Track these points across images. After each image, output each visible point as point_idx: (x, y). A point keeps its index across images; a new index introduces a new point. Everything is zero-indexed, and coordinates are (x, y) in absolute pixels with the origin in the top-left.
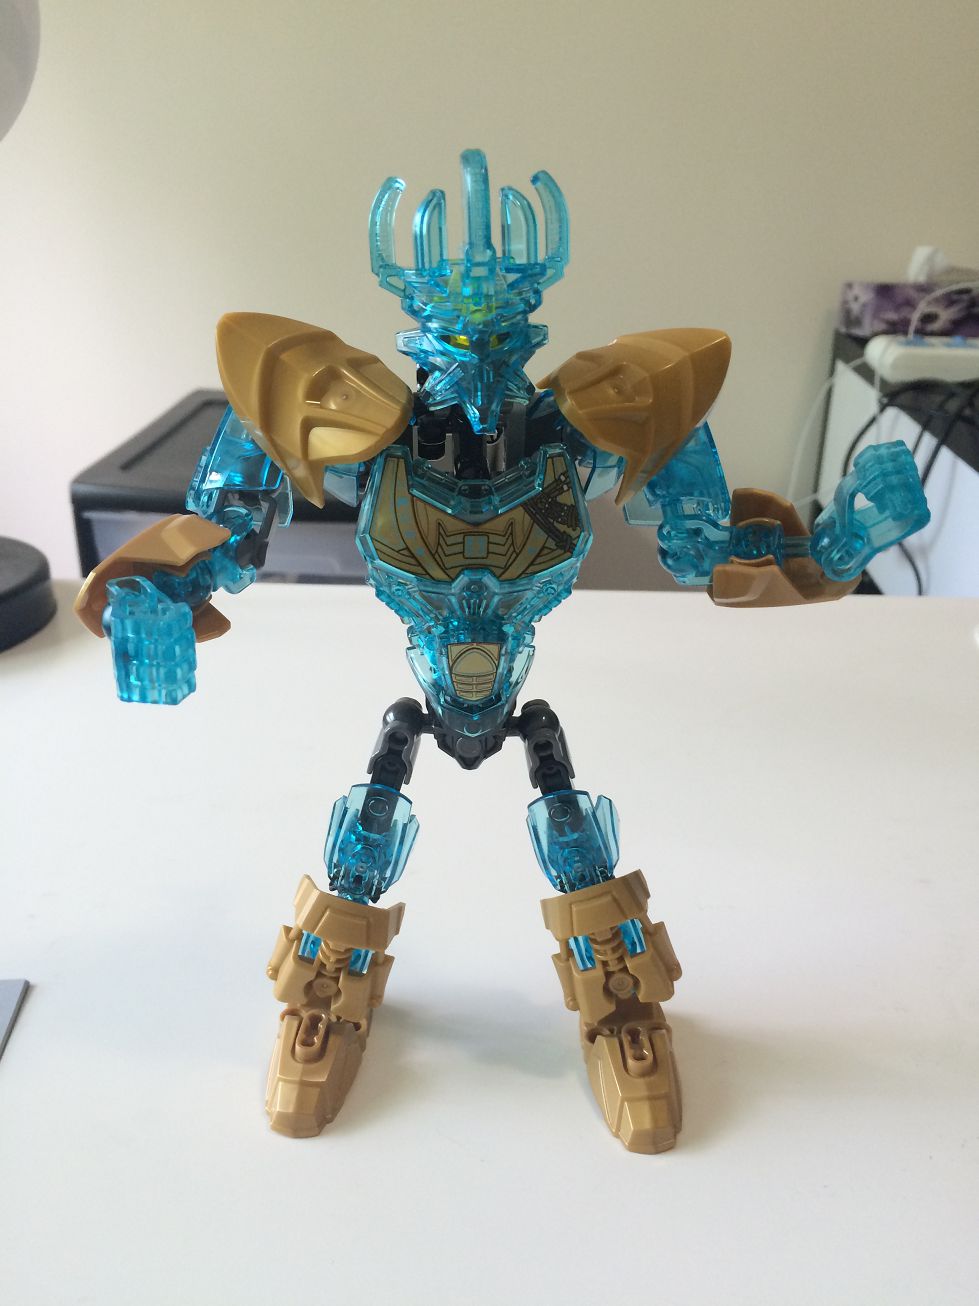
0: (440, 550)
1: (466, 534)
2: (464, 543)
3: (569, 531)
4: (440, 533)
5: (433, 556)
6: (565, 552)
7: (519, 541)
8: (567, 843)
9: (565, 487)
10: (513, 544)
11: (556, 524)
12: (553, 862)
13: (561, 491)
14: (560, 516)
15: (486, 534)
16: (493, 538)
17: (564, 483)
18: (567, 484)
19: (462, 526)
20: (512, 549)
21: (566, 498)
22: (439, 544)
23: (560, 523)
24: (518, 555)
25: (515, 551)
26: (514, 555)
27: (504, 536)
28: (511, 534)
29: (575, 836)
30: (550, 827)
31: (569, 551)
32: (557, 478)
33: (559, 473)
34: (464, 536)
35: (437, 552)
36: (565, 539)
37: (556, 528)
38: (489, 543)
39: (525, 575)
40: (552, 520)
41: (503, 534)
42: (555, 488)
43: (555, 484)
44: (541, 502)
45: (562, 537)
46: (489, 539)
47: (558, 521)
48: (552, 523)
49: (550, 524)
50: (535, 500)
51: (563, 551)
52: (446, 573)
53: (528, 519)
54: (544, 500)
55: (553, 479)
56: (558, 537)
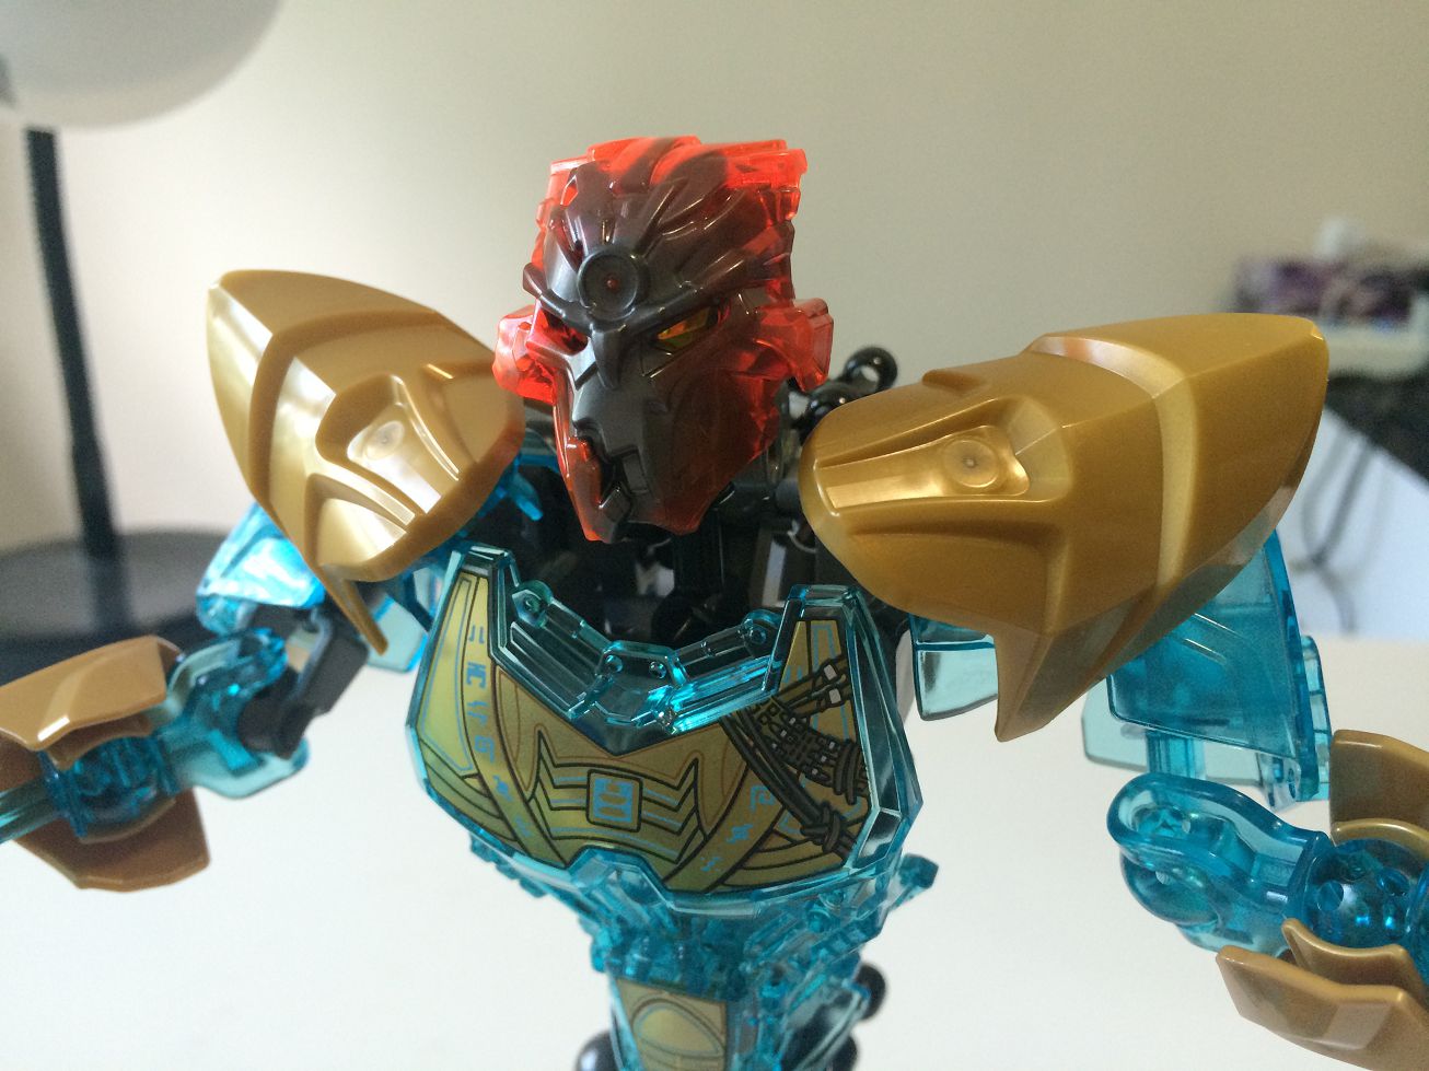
0: (539, 793)
1: (594, 769)
2: (587, 787)
3: (838, 802)
4: (540, 757)
5: (526, 803)
6: (825, 852)
7: (712, 805)
9: (835, 696)
10: (696, 810)
11: (803, 780)
13: (824, 704)
14: (816, 763)
15: (636, 777)
16: (650, 790)
17: (833, 684)
18: (840, 688)
20: (693, 822)
21: (832, 723)
22: (538, 779)
23: (815, 779)
24: (707, 839)
25: (700, 827)
26: (699, 838)
27: (678, 788)
28: (694, 785)
31: (834, 850)
32: (815, 669)
33: (823, 659)
34: (589, 773)
35: (533, 796)
36: (827, 818)
37: (801, 788)
38: (641, 798)
39: (720, 888)
40: (795, 772)
41: (676, 783)
42: (808, 693)
43: (809, 685)
44: (770, 722)
45: (817, 813)
46: (641, 789)
47: (809, 776)
48: (795, 779)
49: (789, 781)
50: (756, 716)
51: (819, 849)
52: (552, 846)
53: (735, 758)
54: (776, 719)
55: (806, 673)
56: (809, 815)
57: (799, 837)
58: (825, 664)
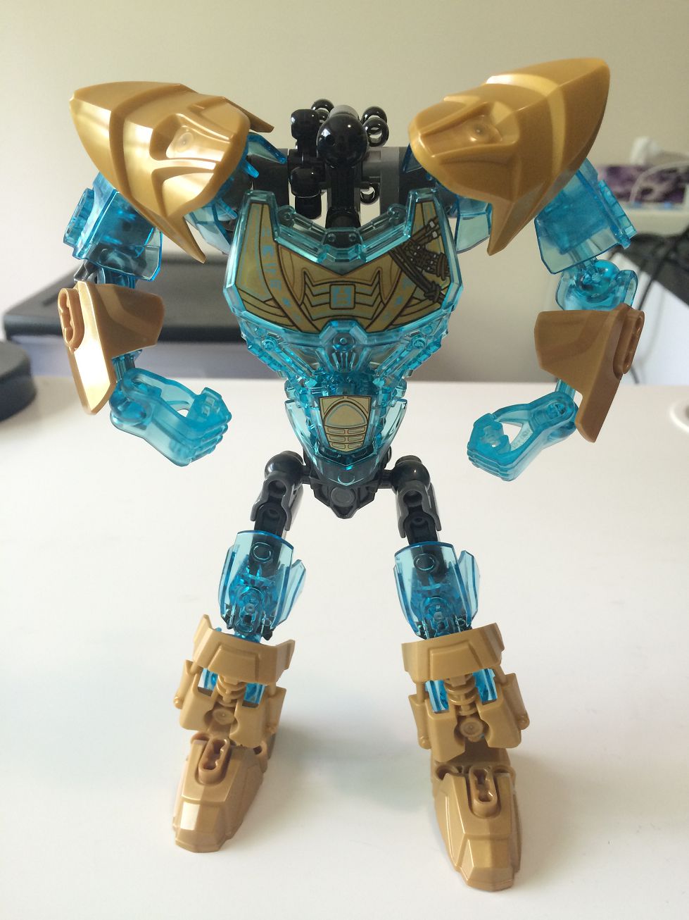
0: (306, 301)
1: (332, 284)
2: (330, 293)
3: (438, 281)
4: (306, 283)
5: (299, 306)
6: (434, 303)
7: (386, 292)
8: (430, 592)
9: (434, 234)
10: (380, 293)
11: (424, 273)
12: (415, 609)
13: (431, 239)
14: (429, 265)
15: (353, 283)
16: (359, 288)
17: (433, 230)
18: (436, 231)
19: (329, 276)
20: (379, 300)
21: (435, 246)
22: (305, 294)
23: (429, 272)
24: (385, 306)
25: (382, 301)
26: (381, 306)
27: (371, 285)
28: (379, 283)
29: (438, 586)
30: (414, 577)
31: (437, 302)
32: (426, 224)
33: (429, 218)
34: (331, 286)
35: (303, 302)
36: (434, 289)
37: (424, 277)
38: (355, 293)
39: (391, 327)
40: (420, 269)
41: (370, 283)
42: (424, 235)
43: (424, 231)
44: (409, 250)
45: (430, 286)
46: (355, 289)
47: (427, 271)
48: (421, 273)
49: (418, 274)
50: (403, 248)
51: (431, 302)
52: (313, 325)
53: (395, 267)
54: (412, 248)
55: (422, 226)
56: (426, 287)
57: (424, 298)
58: (429, 222)
